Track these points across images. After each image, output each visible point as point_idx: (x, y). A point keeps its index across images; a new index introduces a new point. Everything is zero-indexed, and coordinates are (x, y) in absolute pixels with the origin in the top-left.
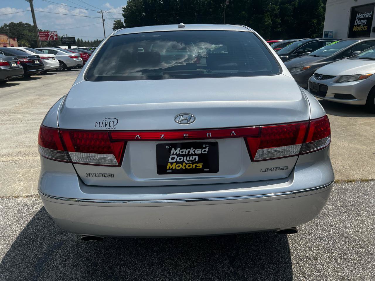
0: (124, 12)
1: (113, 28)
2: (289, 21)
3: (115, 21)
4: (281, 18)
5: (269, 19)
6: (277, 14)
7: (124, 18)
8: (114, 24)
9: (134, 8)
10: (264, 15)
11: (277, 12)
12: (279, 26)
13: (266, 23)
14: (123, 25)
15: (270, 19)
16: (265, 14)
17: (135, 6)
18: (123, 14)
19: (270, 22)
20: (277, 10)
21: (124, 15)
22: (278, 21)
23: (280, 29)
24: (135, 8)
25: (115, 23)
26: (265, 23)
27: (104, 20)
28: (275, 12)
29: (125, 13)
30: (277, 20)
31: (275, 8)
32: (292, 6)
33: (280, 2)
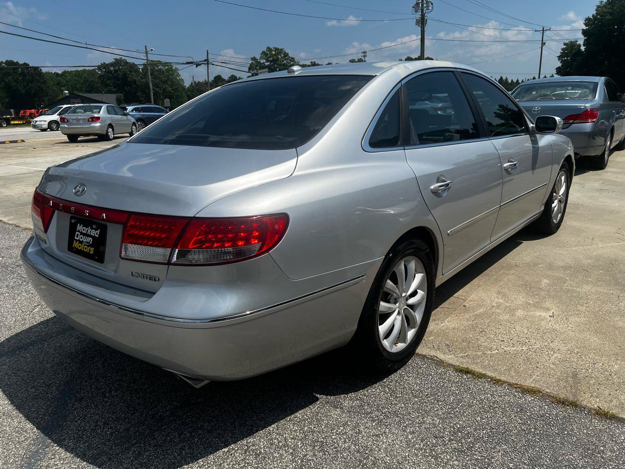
0: (586, 26)
1: (558, 57)
3: (565, 44)
7: (585, 37)
8: (563, 49)
9: (608, 17)
14: (580, 49)
17: (611, 14)
18: (583, 30)
21: (584, 32)
24: (610, 17)
25: (565, 47)
27: (543, 44)
29: (587, 28)
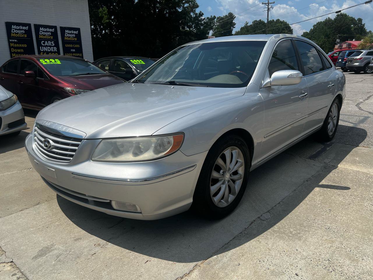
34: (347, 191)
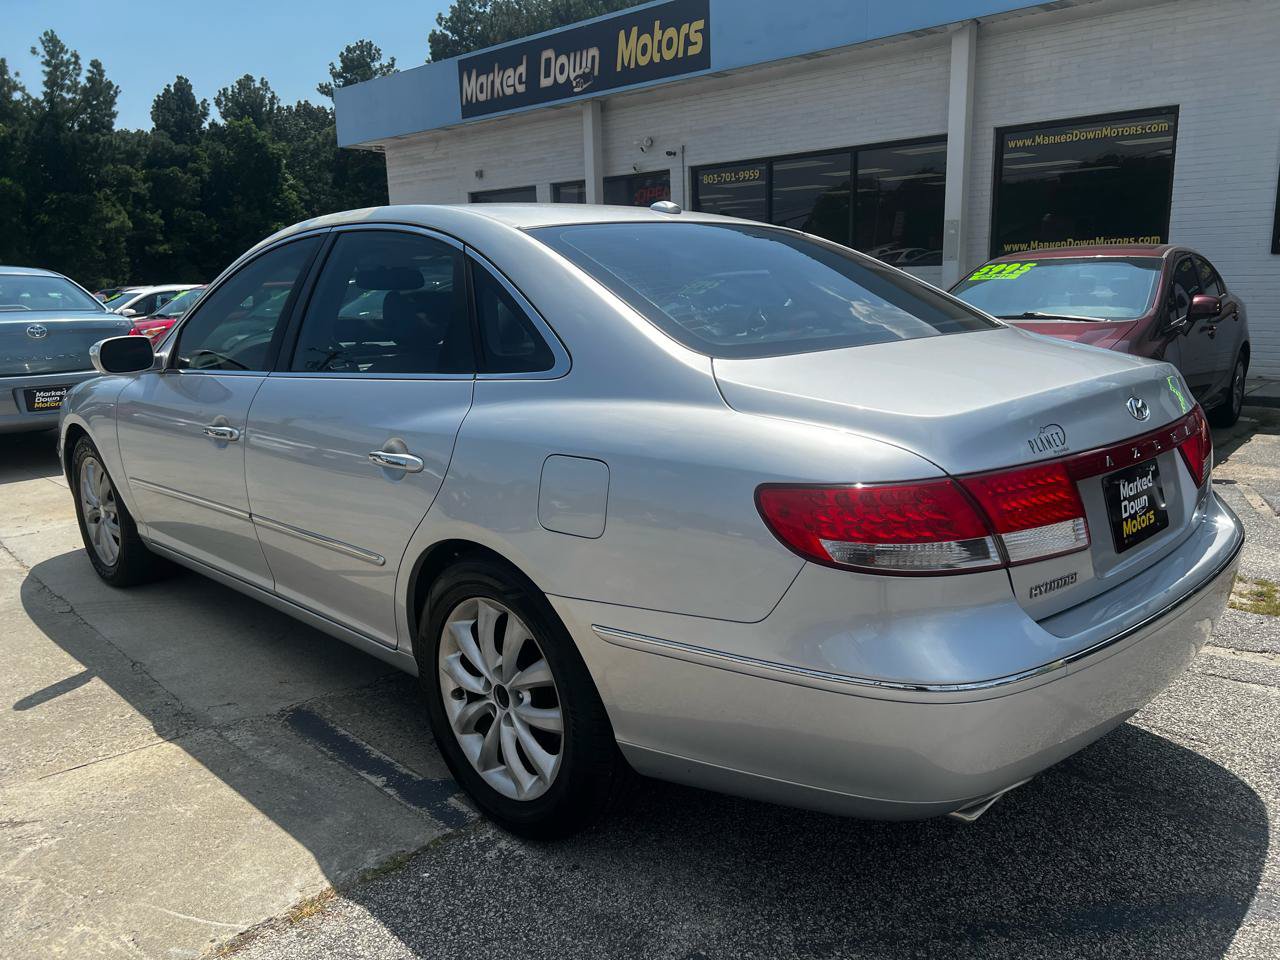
2: (193, 223)
4: (160, 211)
5: (119, 213)
6: (145, 195)
10: (95, 196)
11: (143, 188)
12: (160, 237)
13: (109, 222)
15: (124, 212)
16: (96, 193)
19: (123, 222)
20: (140, 183)
22: (152, 220)
23: (166, 247)
26: (108, 226)
28: (133, 189)
30: (148, 215)
31: (129, 175)
32: (193, 176)
33: (145, 157)
34: (17, 699)
